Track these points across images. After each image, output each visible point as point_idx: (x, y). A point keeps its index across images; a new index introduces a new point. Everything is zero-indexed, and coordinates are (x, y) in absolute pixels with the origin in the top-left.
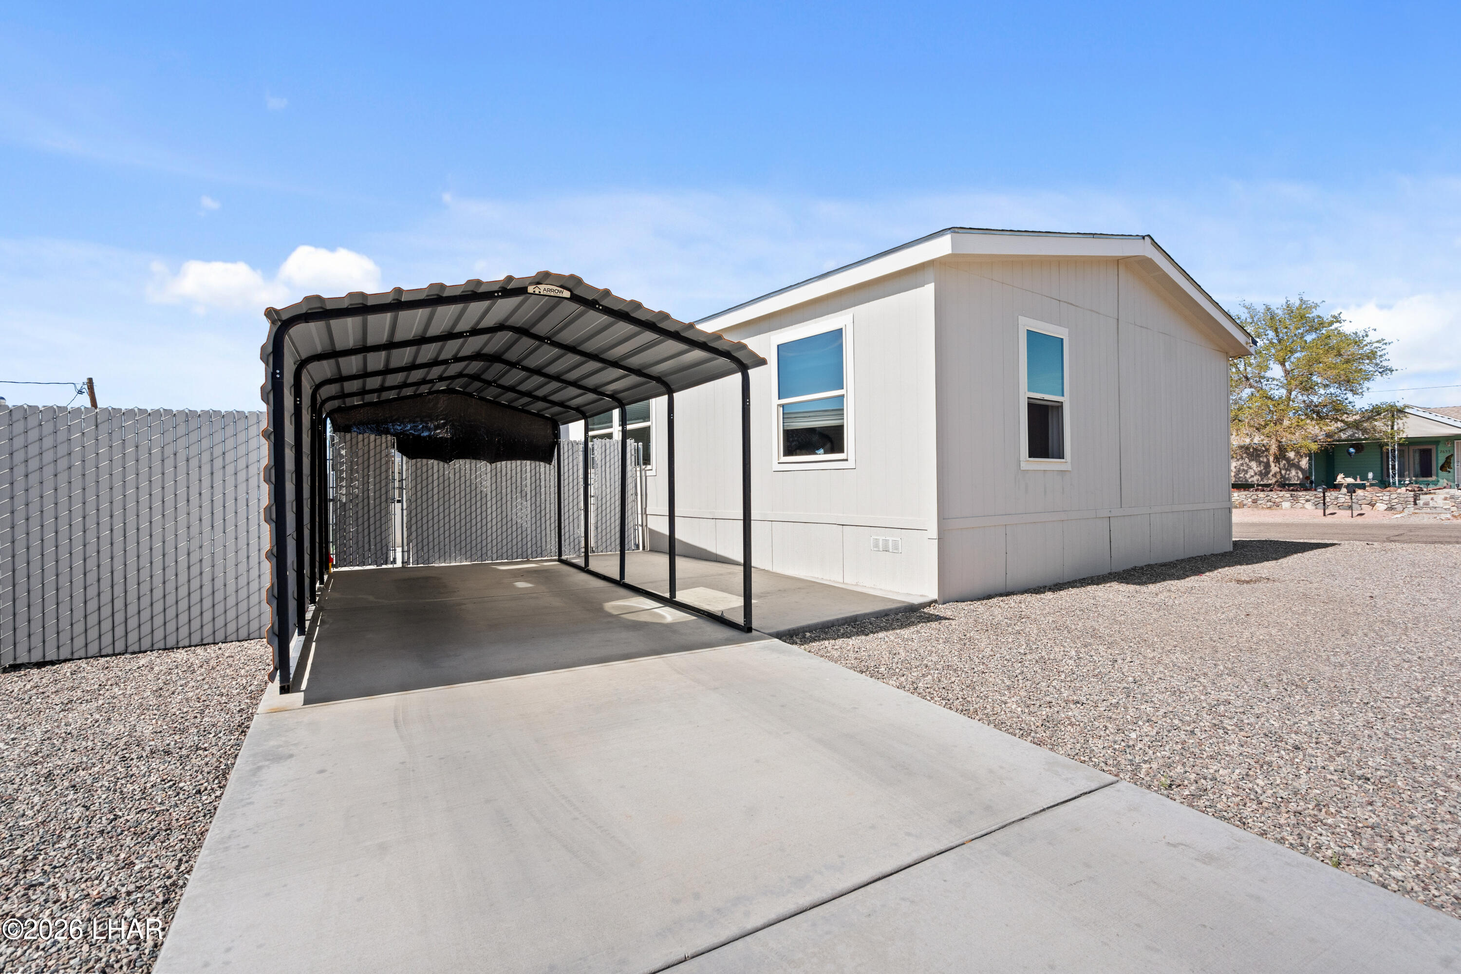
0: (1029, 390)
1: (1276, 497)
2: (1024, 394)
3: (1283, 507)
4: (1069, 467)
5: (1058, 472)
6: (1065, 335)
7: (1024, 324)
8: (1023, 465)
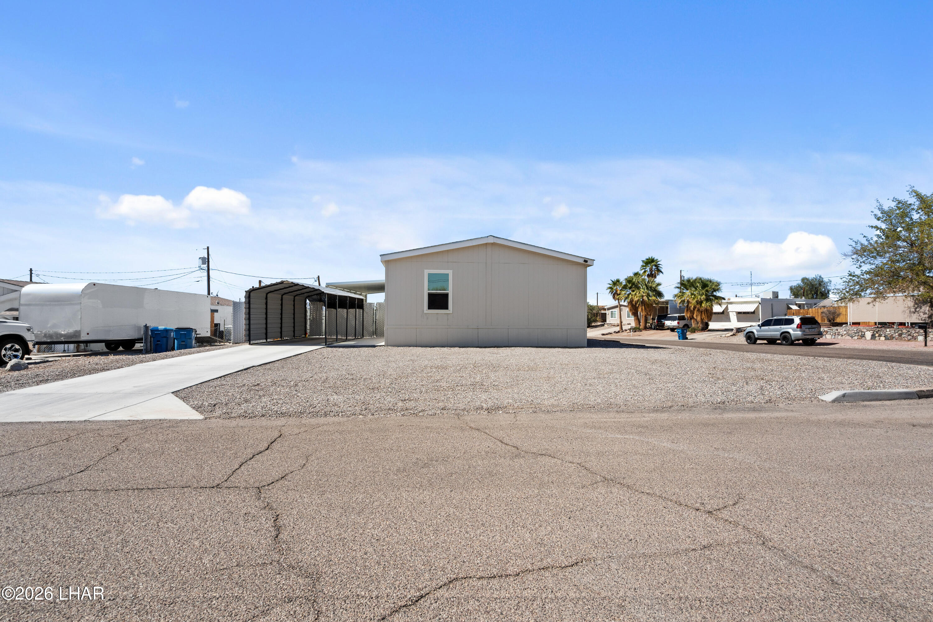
0: (428, 290)
1: (913, 332)
2: (426, 292)
3: (919, 340)
4: (451, 312)
5: (445, 314)
6: (450, 272)
7: (427, 272)
8: (425, 312)
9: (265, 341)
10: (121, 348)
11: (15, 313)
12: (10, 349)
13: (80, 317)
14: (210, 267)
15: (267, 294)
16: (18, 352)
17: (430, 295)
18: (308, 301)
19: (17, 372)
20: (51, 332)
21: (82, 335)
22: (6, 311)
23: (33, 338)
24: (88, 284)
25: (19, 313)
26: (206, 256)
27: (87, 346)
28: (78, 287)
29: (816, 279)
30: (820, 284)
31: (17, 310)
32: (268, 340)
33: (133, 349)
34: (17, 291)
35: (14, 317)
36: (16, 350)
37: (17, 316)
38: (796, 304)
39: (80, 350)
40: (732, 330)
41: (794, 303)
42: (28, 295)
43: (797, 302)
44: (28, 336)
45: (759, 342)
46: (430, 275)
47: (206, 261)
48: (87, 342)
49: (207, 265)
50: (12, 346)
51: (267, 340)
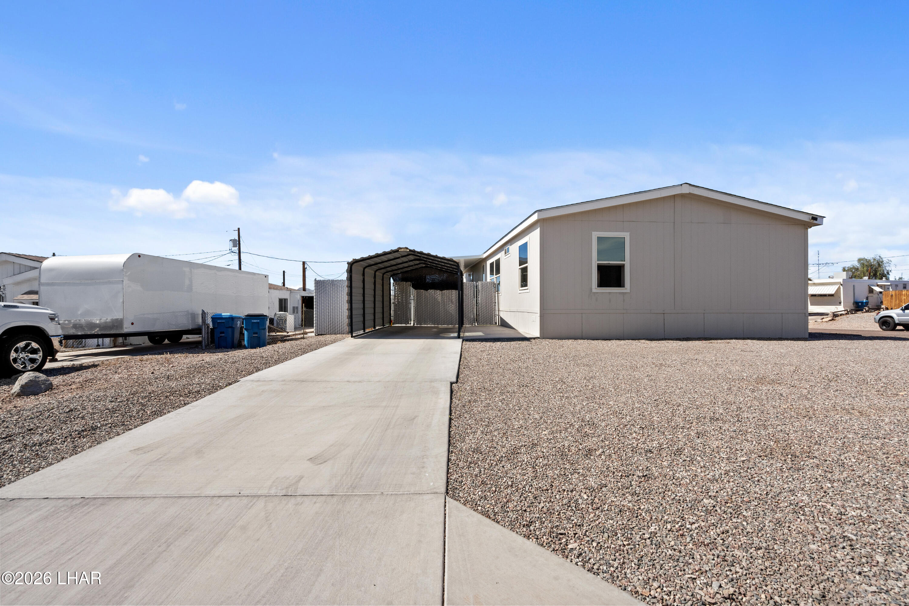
0: (598, 261)
2: (595, 263)
4: (628, 291)
5: (620, 293)
6: (626, 235)
7: (595, 235)
8: (594, 290)
9: (362, 332)
10: (166, 341)
11: (34, 297)
12: (24, 349)
13: (121, 301)
14: (241, 250)
15: (364, 269)
16: (36, 353)
17: (600, 268)
18: (392, 281)
19: (33, 397)
20: (83, 321)
21: (125, 326)
22: (23, 294)
23: (60, 332)
24: (130, 254)
25: (39, 297)
26: (237, 238)
27: (126, 339)
28: (120, 259)
29: (875, 259)
30: (879, 265)
31: (36, 293)
32: (367, 331)
33: (181, 341)
34: (36, 268)
35: (33, 302)
36: (34, 351)
37: (37, 301)
38: (878, 286)
39: (117, 344)
40: (827, 314)
41: (875, 284)
42: (50, 270)
43: (879, 284)
44: (51, 329)
45: (898, 328)
46: (600, 239)
47: (237, 243)
48: (126, 335)
49: (238, 248)
50: (27, 345)
51: (364, 331)
